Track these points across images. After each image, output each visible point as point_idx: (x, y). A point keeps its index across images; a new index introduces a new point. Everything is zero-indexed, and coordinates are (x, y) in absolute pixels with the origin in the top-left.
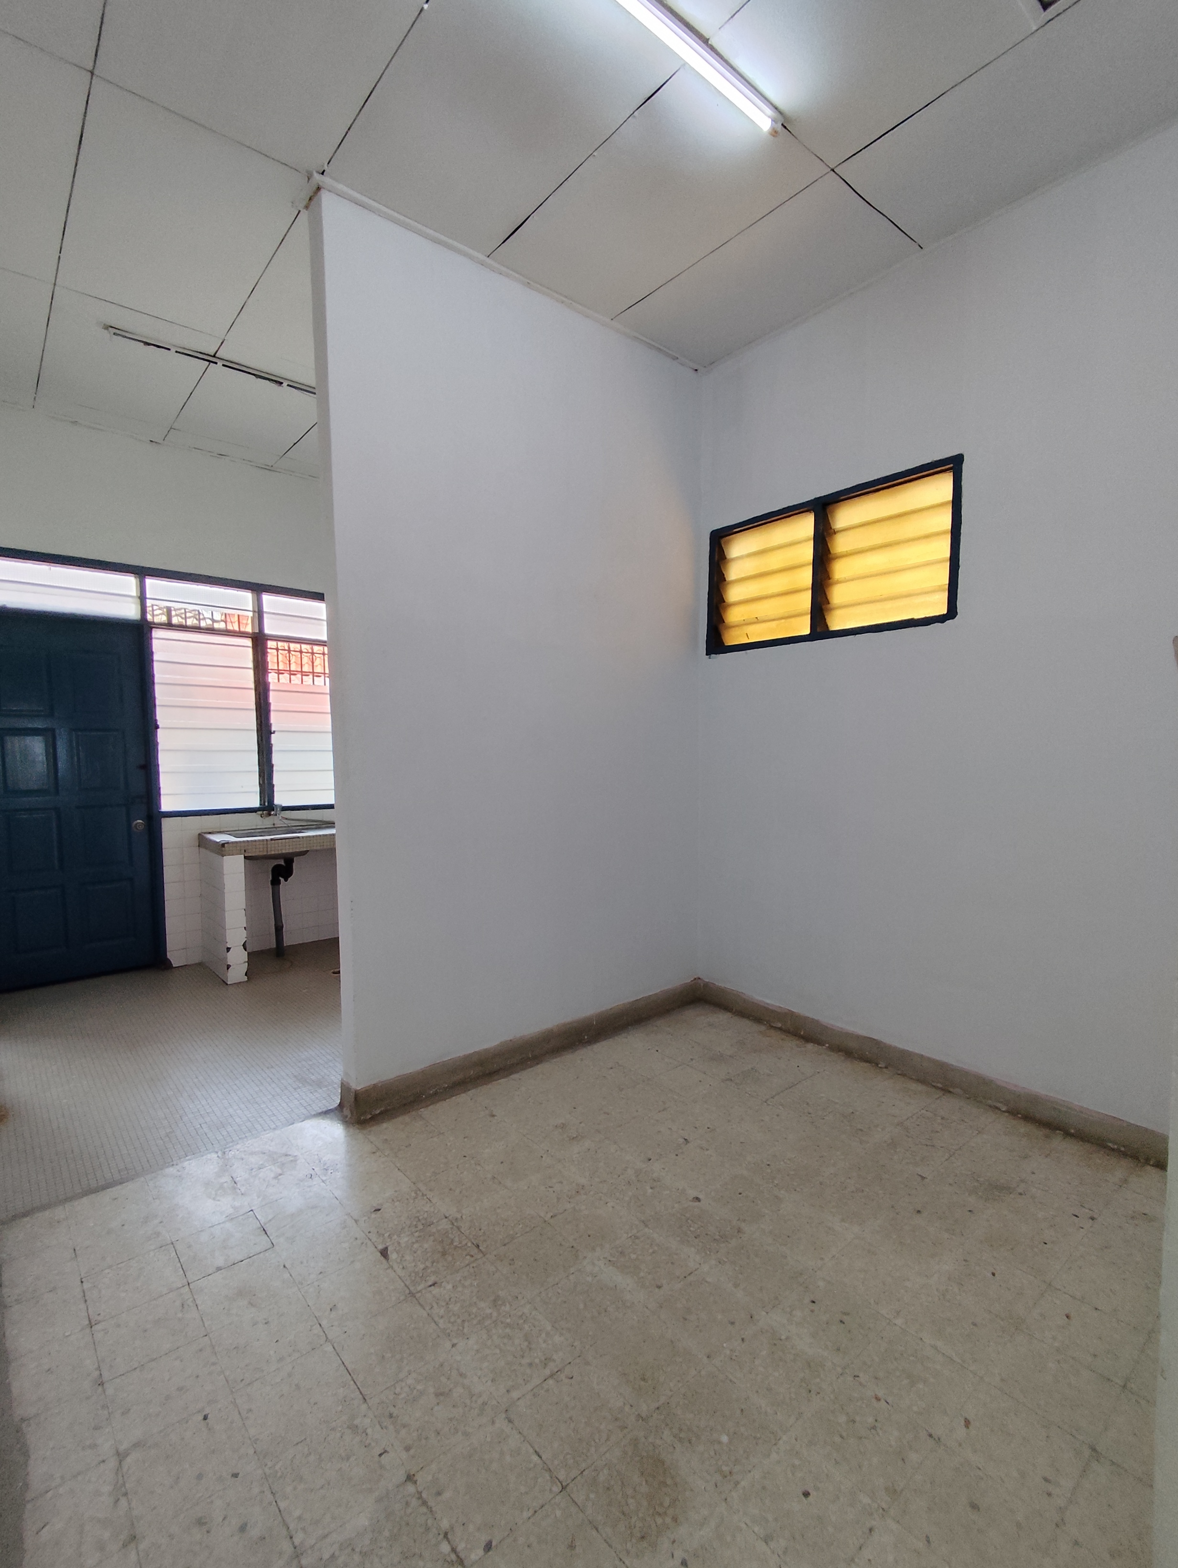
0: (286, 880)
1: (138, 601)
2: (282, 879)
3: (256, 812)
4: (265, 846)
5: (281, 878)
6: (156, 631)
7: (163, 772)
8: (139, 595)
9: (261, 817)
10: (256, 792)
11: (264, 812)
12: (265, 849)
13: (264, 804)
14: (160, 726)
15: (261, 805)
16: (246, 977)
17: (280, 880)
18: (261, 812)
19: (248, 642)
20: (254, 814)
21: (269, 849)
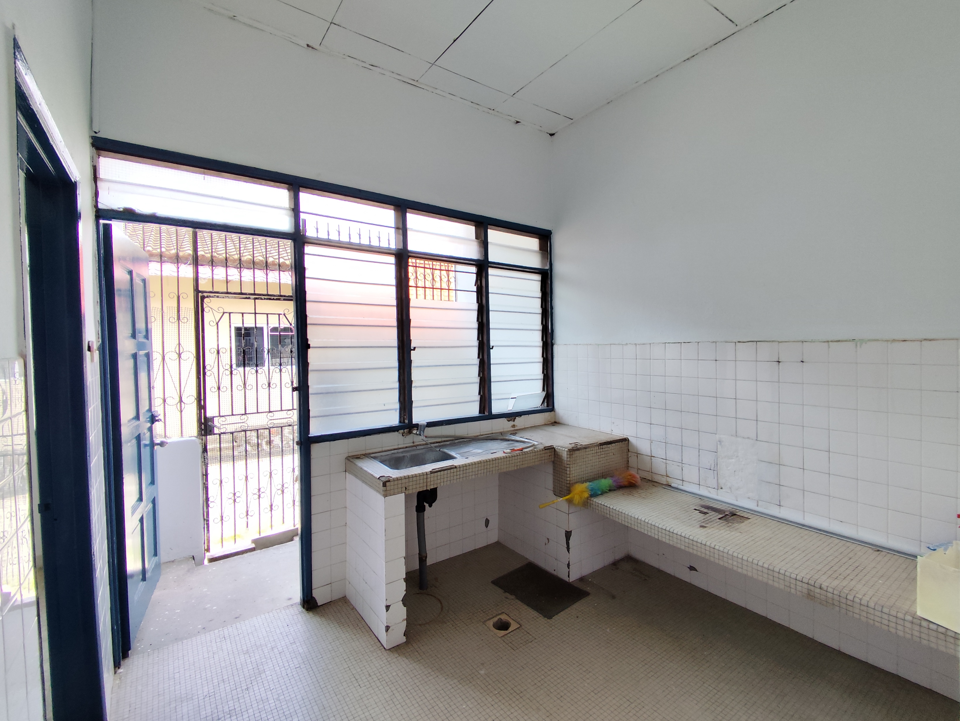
0: (430, 506)
1: (291, 213)
2: (427, 505)
3: (398, 431)
4: (425, 480)
5: (425, 504)
6: (308, 246)
7: (312, 394)
8: (293, 207)
9: (403, 435)
10: (396, 410)
11: (405, 430)
12: (425, 484)
13: (404, 422)
14: (311, 346)
15: (400, 422)
16: (405, 637)
17: (425, 506)
18: (401, 431)
19: (392, 259)
20: (396, 433)
21: (429, 484)
